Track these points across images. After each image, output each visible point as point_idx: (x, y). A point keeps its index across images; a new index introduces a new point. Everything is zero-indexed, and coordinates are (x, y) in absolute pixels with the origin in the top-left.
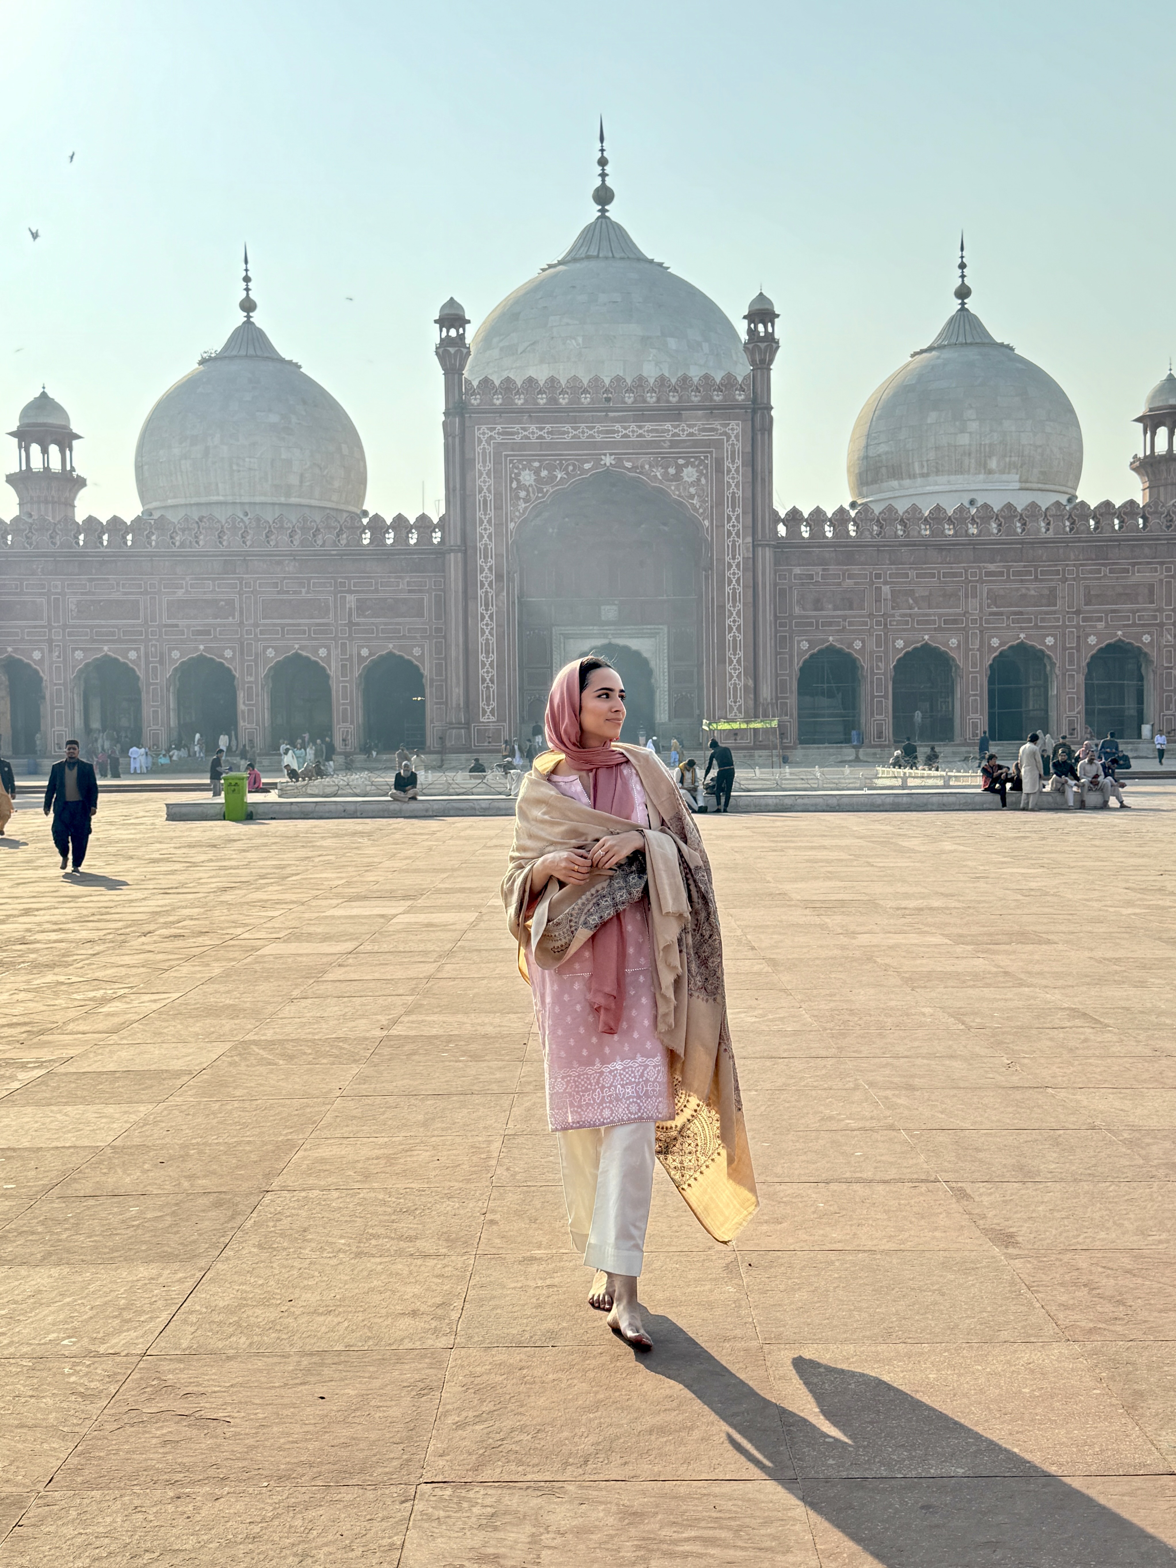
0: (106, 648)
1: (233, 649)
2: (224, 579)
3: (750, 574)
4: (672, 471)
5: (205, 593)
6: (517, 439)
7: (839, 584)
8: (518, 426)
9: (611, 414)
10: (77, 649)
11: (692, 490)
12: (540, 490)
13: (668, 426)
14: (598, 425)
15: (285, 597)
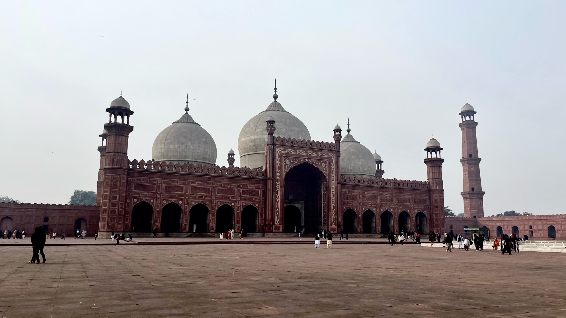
0: (173, 200)
1: (209, 202)
2: (208, 182)
3: (336, 190)
4: (320, 164)
5: (202, 186)
6: (286, 152)
7: (352, 194)
8: (286, 149)
9: (307, 149)
10: (164, 200)
11: (324, 169)
12: (291, 165)
13: (319, 153)
14: (304, 151)
15: (224, 188)
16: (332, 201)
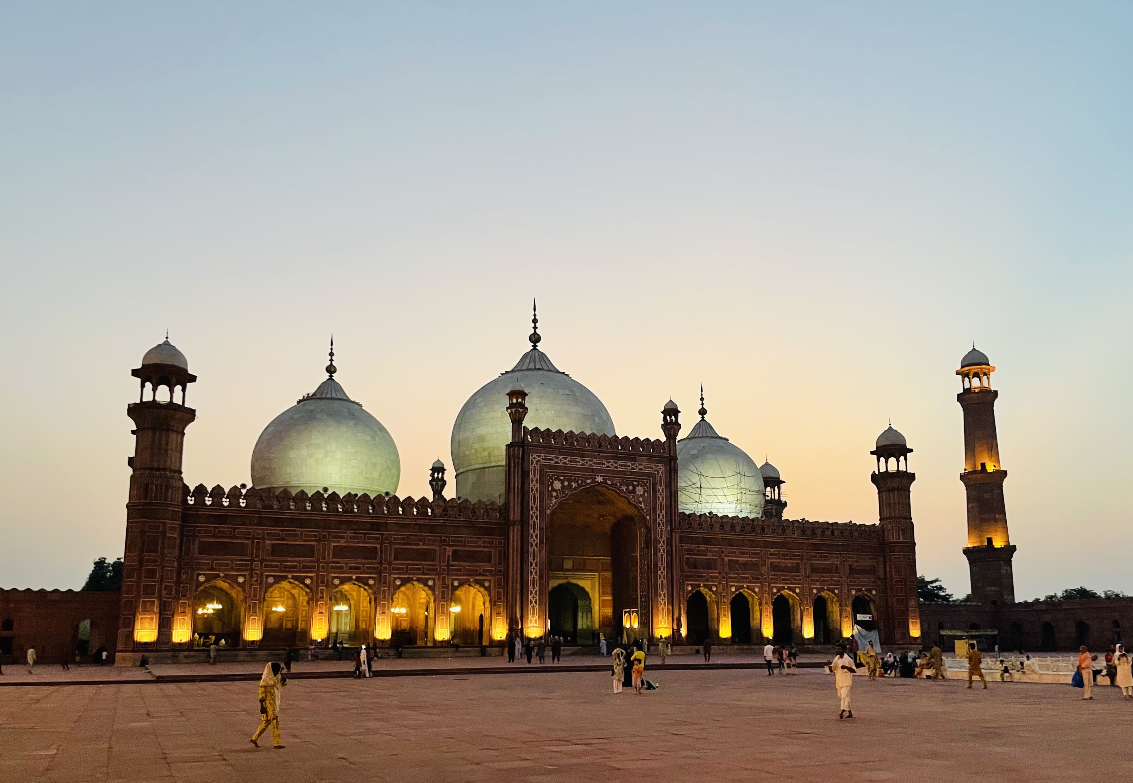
0: (290, 576)
1: (374, 578)
2: (371, 533)
3: (669, 548)
4: (631, 488)
5: (358, 542)
6: (552, 463)
7: (705, 555)
8: (553, 456)
9: (601, 454)
10: (270, 576)
11: (641, 499)
12: (564, 493)
13: (629, 463)
14: (594, 460)
15: (409, 547)
16: (659, 572)
